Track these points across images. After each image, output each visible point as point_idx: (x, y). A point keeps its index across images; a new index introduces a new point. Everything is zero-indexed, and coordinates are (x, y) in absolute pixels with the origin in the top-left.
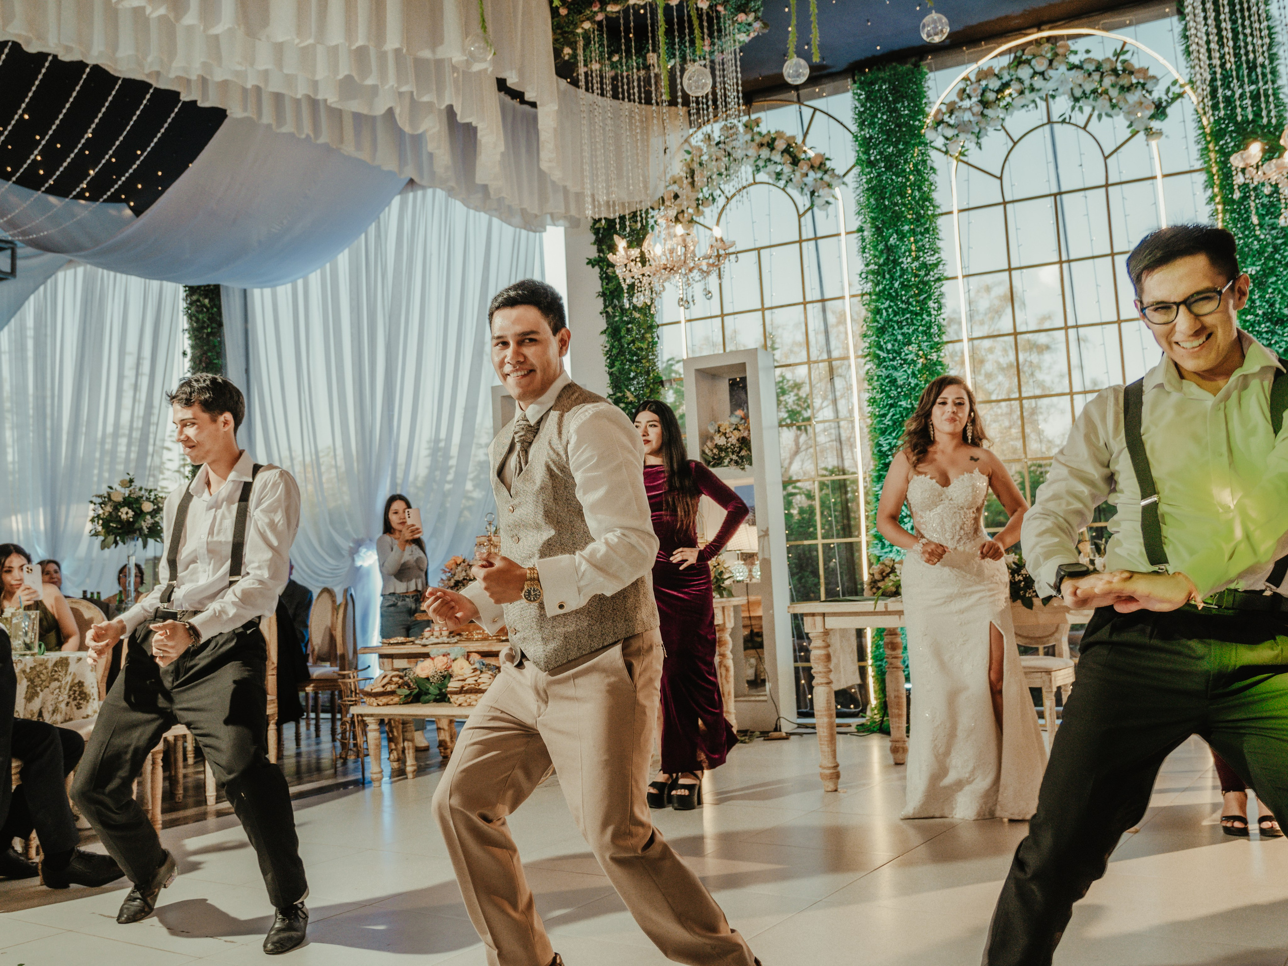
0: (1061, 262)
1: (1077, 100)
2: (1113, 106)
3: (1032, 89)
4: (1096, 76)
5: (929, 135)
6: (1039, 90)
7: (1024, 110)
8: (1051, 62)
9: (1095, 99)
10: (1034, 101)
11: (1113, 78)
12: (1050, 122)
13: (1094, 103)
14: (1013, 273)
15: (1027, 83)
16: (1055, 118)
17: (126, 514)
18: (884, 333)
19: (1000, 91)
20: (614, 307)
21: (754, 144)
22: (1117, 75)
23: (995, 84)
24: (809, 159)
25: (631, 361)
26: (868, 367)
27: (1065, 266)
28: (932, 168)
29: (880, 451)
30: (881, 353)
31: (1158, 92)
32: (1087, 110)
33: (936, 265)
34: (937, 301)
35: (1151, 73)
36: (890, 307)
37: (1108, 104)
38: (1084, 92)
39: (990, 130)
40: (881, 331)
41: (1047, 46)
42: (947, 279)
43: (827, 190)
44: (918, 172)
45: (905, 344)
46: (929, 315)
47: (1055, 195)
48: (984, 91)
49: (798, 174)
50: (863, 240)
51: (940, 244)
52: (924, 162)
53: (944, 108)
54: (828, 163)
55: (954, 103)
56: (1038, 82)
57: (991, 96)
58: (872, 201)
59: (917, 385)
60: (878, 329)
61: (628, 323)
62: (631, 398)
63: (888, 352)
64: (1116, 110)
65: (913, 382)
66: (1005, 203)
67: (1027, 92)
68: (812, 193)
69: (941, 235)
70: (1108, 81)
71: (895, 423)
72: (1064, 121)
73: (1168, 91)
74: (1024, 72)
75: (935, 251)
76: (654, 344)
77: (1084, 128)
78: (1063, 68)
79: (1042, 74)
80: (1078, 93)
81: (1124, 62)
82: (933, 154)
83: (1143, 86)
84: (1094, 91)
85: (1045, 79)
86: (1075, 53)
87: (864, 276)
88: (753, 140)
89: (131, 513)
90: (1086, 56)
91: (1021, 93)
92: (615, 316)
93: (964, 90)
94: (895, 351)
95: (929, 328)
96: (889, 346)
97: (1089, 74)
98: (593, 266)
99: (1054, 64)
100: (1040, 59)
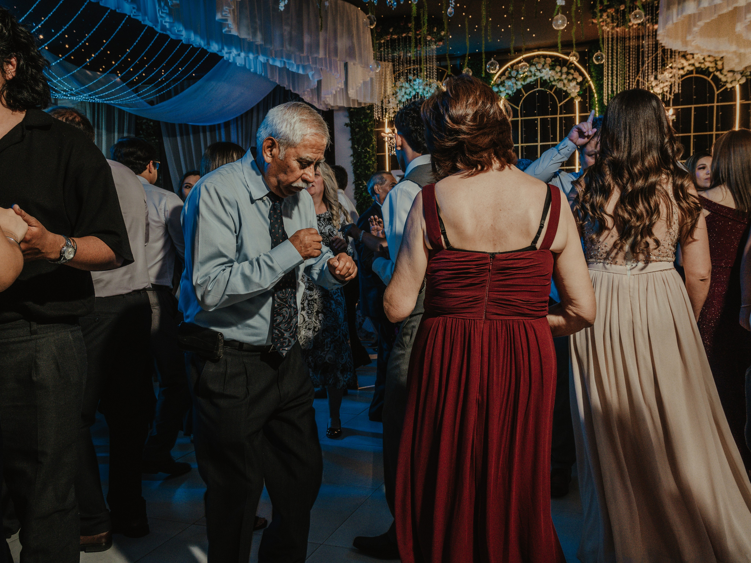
0: (539, 144)
1: (551, 81)
2: (564, 86)
4: (559, 74)
6: (537, 76)
8: (543, 66)
9: (558, 82)
13: (557, 84)
14: (521, 147)
19: (523, 74)
20: (358, 146)
27: (540, 146)
37: (562, 85)
38: (554, 79)
41: (542, 60)
48: (517, 74)
56: (537, 73)
57: (519, 76)
61: (363, 153)
64: (565, 88)
66: (520, 119)
67: (533, 76)
70: (564, 77)
74: (533, 69)
78: (547, 69)
79: (539, 70)
80: (552, 79)
85: (540, 72)
92: (358, 149)
97: (557, 73)
98: (347, 127)
99: (545, 67)
100: (539, 64)
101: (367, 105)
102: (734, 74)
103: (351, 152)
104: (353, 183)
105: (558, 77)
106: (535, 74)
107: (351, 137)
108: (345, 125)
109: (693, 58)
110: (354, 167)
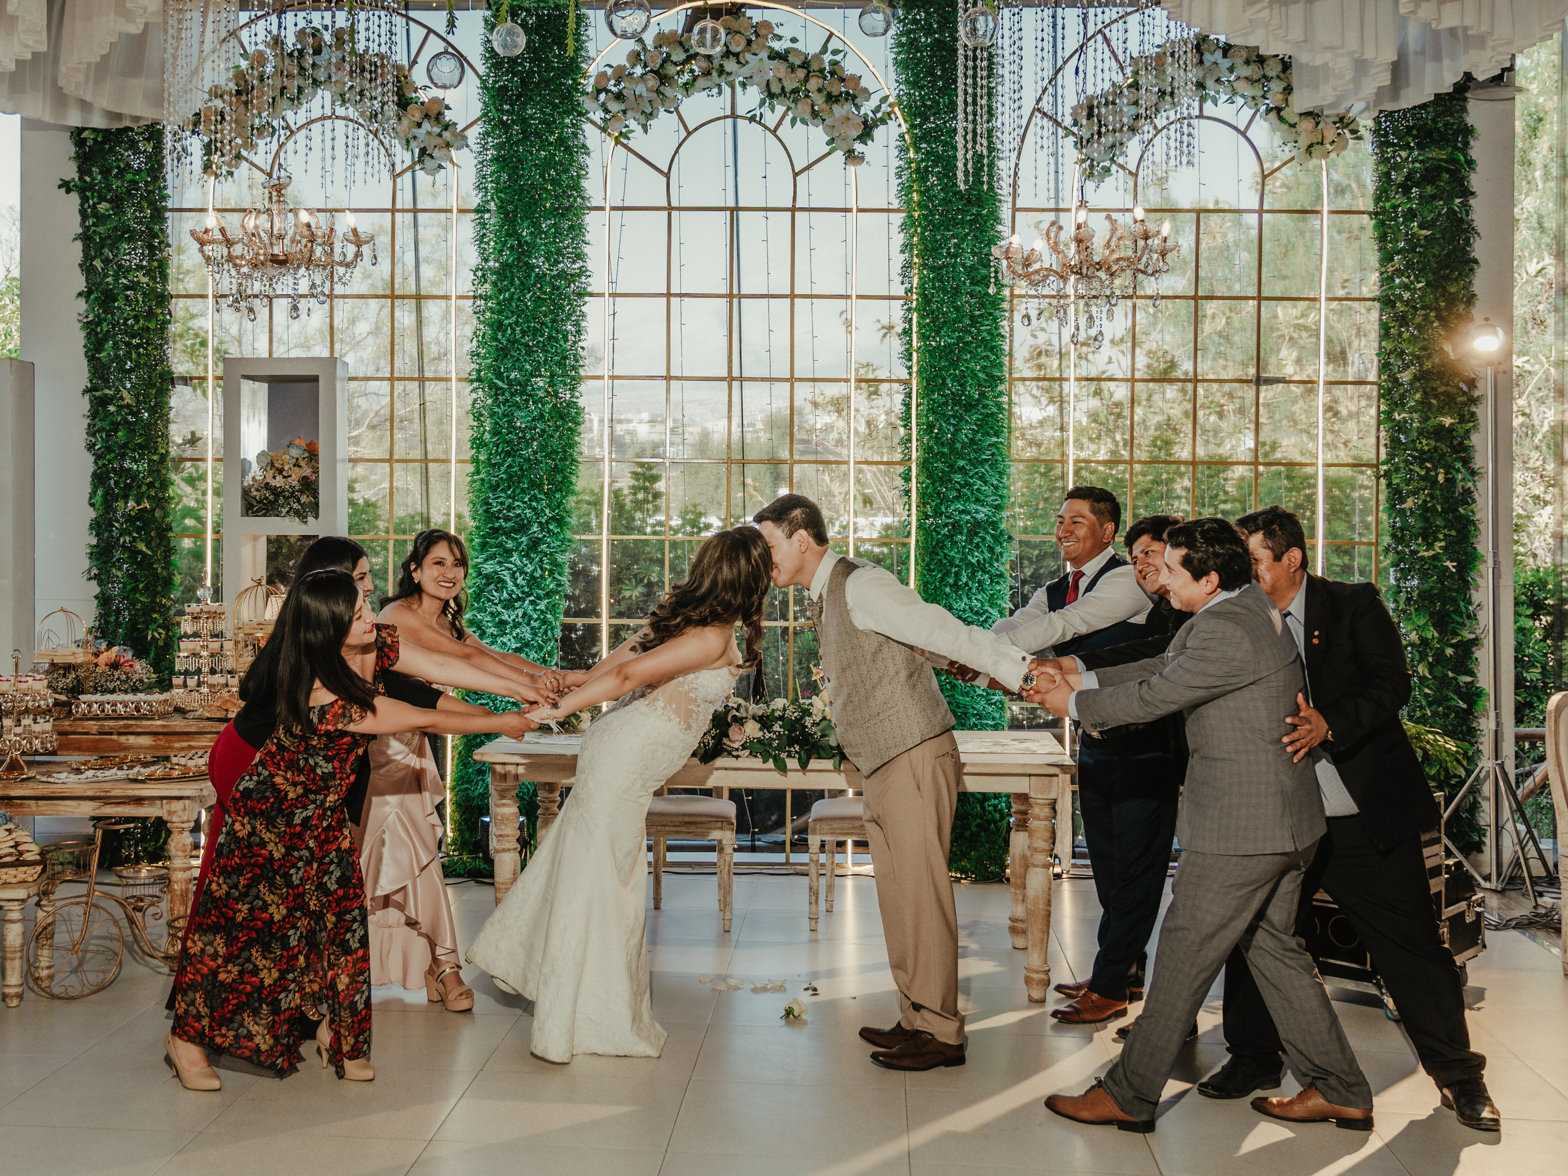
0: (730, 296)
1: (771, 96)
2: (815, 114)
3: (721, 71)
4: (801, 74)
5: (587, 103)
6: (729, 74)
7: (705, 93)
8: (749, 42)
9: (795, 101)
10: (719, 86)
11: (821, 81)
12: (734, 116)
13: (793, 105)
14: (674, 301)
15: (716, 63)
16: (740, 111)
18: (506, 356)
19: (683, 63)
20: (106, 261)
22: (825, 78)
23: (679, 56)
24: (423, 103)
25: (128, 344)
26: (474, 396)
27: (735, 301)
28: (584, 146)
29: (487, 511)
30: (500, 384)
31: (867, 108)
32: (780, 109)
33: (579, 276)
34: (577, 324)
35: (863, 83)
36: (517, 323)
37: (808, 109)
38: (783, 88)
39: (662, 113)
40: (502, 353)
42: (591, 295)
43: (444, 151)
44: (568, 149)
45: (532, 375)
46: (566, 341)
47: (735, 210)
48: (664, 61)
49: (405, 122)
50: (483, 225)
51: (587, 249)
52: (575, 135)
53: (609, 71)
54: (447, 112)
55: (621, 68)
56: (730, 65)
57: (671, 70)
58: (505, 177)
59: (544, 431)
60: (497, 349)
61: (127, 288)
62: (128, 399)
63: (510, 384)
64: (818, 121)
65: (540, 426)
66: (670, 208)
67: (715, 74)
68: (423, 151)
69: (587, 238)
70: (814, 84)
71: (511, 477)
72: (752, 119)
73: (877, 109)
75: (579, 256)
76: (164, 325)
77: (774, 132)
78: (764, 54)
79: (736, 55)
80: (775, 88)
81: (835, 63)
82: (587, 127)
83: (854, 97)
84: (795, 91)
85: (739, 62)
86: (780, 38)
87: (481, 274)
90: (789, 45)
91: (707, 73)
92: (106, 276)
93: (639, 54)
94: (520, 384)
95: (565, 358)
96: (512, 376)
97: (792, 69)
98: (68, 191)
99: (754, 46)
100: (737, 37)
101: (142, 123)
102: (1318, 124)
103: (81, 284)
104: (84, 392)
105: (796, 85)
106: (721, 66)
107: (80, 231)
108: (60, 187)
109: (1201, 62)
110: (88, 336)
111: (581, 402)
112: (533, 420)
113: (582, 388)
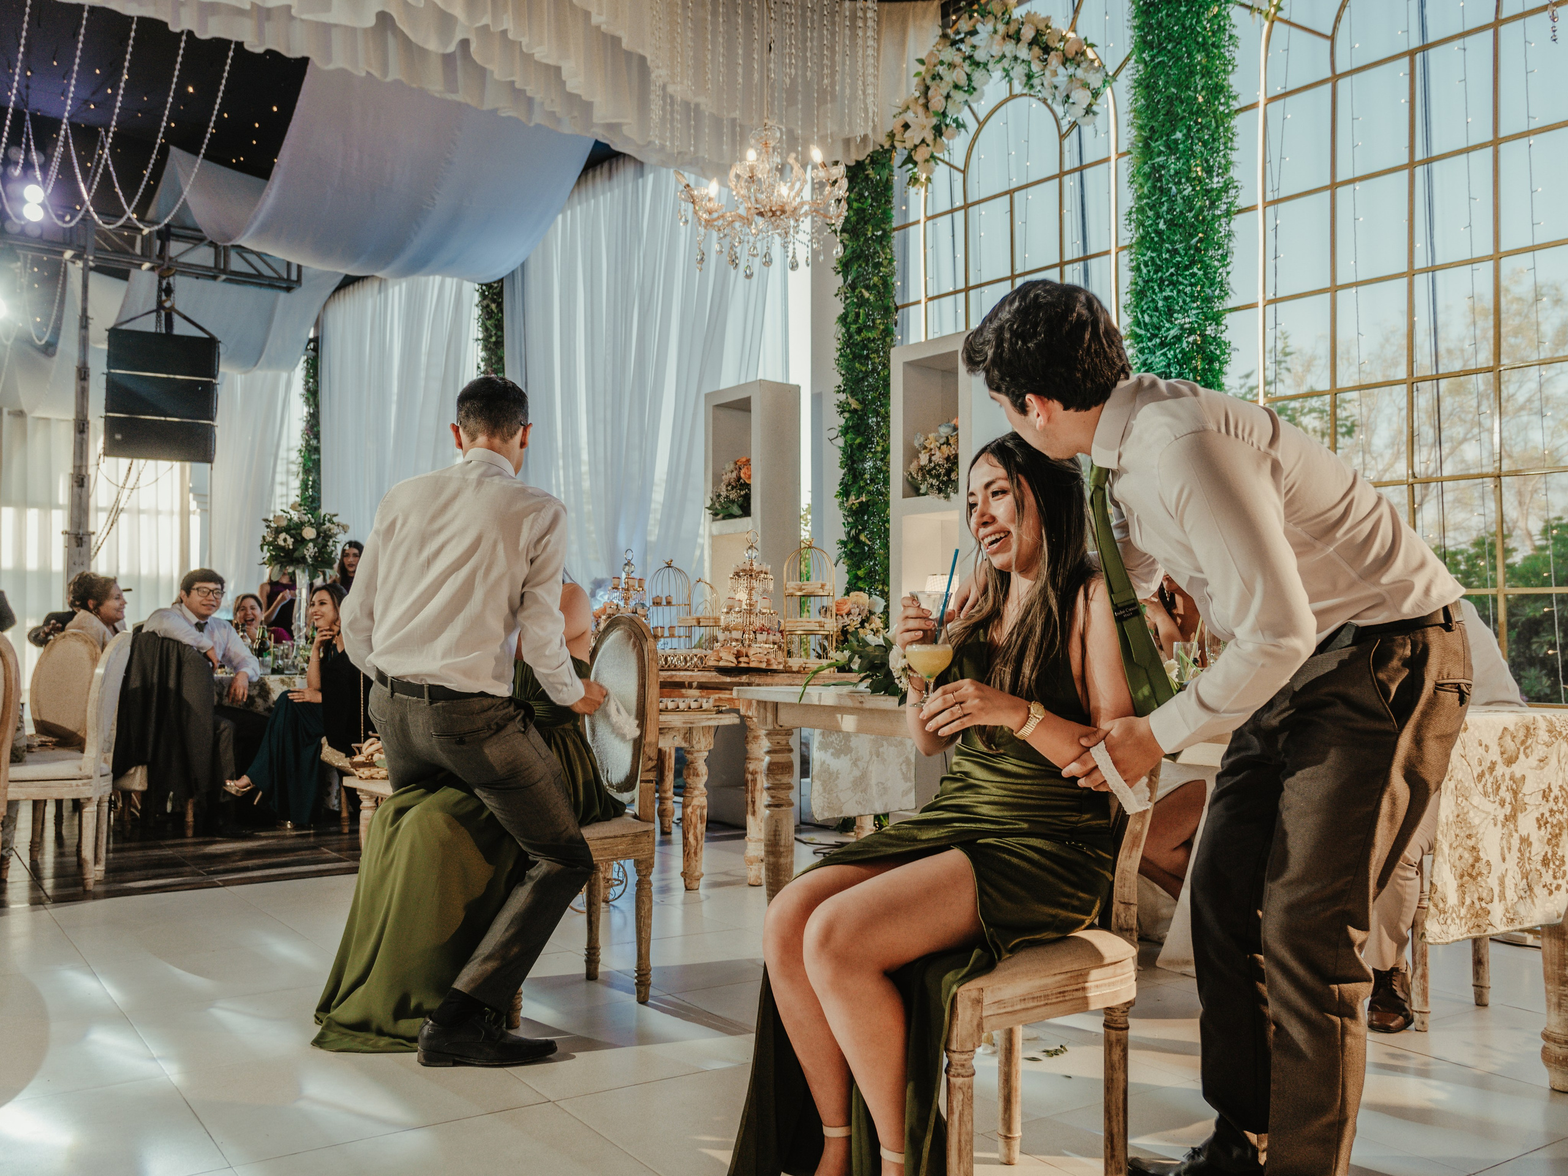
0: (1412, 165)
14: (1338, 192)
17: (285, 540)
21: (998, 37)
24: (1065, 49)
25: (860, 357)
28: (1231, 38)
34: (1222, 246)
40: (1141, 297)
42: (1239, 211)
43: (1081, 91)
47: (1414, 52)
49: (1048, 73)
61: (859, 306)
66: (1335, 78)
75: (1225, 168)
76: (888, 332)
88: (995, 32)
89: (290, 541)
92: (847, 298)
94: (1154, 326)
96: (1147, 318)
104: (840, 408)
111: (1226, 337)
112: (1168, 365)
113: (1228, 319)
